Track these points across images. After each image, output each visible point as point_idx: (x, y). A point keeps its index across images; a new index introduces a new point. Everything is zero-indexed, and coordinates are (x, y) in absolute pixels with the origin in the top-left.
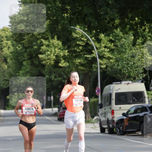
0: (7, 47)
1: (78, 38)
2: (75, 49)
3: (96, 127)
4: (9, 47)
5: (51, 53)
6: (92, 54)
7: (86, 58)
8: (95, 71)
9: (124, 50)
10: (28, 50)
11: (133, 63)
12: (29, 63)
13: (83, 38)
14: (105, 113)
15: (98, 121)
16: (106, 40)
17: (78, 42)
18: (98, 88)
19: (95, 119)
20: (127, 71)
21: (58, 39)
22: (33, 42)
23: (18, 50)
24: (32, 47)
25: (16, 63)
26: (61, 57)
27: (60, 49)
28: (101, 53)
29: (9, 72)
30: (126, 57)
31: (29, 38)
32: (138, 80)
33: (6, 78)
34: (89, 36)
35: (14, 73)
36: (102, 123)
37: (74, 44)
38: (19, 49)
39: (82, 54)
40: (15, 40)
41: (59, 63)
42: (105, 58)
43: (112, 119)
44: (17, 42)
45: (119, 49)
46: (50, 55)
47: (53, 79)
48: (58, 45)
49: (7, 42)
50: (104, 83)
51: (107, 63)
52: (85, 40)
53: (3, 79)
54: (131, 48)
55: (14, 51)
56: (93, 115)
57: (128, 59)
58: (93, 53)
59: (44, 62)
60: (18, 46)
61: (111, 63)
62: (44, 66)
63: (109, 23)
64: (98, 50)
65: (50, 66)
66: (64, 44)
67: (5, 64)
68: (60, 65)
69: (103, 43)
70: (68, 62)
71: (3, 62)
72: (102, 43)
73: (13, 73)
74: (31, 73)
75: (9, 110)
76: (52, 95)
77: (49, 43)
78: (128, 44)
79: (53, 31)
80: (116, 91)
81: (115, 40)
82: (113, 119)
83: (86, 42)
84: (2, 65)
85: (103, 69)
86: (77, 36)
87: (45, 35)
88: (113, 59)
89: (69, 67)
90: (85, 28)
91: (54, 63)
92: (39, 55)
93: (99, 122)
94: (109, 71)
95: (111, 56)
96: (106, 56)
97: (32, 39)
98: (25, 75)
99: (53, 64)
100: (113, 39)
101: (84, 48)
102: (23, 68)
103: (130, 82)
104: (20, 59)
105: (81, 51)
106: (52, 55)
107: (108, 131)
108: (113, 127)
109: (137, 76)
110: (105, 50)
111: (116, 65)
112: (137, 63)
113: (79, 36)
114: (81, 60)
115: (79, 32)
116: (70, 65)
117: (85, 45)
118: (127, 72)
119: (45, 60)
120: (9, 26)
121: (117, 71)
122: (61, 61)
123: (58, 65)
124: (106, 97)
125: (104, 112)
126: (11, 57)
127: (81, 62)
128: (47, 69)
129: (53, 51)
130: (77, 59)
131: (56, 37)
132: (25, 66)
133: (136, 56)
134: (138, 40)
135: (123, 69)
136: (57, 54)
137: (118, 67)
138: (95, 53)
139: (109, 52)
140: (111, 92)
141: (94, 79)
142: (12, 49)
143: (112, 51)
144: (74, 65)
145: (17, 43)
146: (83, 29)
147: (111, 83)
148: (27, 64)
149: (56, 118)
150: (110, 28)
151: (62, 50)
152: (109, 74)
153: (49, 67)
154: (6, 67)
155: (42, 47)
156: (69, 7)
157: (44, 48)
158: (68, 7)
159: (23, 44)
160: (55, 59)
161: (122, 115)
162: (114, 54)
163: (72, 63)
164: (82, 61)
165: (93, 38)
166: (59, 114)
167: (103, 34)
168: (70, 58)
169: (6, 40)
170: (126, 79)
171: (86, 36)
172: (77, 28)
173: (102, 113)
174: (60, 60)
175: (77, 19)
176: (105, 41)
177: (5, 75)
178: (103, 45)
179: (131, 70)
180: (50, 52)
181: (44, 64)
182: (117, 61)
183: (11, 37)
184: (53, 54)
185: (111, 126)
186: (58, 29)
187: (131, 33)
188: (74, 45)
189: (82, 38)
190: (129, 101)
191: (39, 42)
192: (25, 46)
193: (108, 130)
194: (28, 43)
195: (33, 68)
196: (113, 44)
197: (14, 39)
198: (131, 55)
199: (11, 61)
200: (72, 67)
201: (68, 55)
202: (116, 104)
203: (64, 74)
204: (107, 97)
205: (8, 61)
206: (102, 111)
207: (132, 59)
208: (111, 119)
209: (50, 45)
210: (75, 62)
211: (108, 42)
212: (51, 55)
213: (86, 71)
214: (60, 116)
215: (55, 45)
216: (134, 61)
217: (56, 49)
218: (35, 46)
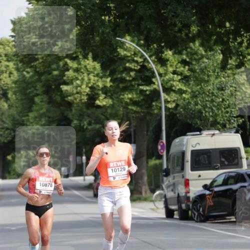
0: (8, 72)
1: (128, 56)
2: (122, 77)
3: (158, 208)
4: (11, 73)
5: (82, 83)
6: (152, 85)
7: (142, 91)
8: (157, 114)
9: (206, 78)
10: (43, 78)
11: (221, 100)
12: (45, 99)
13: (137, 57)
14: (174, 185)
15: (161, 198)
16: (175, 61)
17: (127, 65)
18: (162, 142)
19: (157, 195)
20: (211, 114)
21: (94, 59)
22: (53, 65)
23: (26, 77)
24: (50, 73)
25: (22, 99)
26: (99, 90)
27: (97, 75)
28: (167, 83)
29: (11, 115)
30: (210, 89)
31: (45, 58)
32: (230, 128)
33: (6, 125)
34: (147, 54)
35: (19, 116)
36: (169, 202)
37: (121, 67)
38: (28, 75)
39: (135, 84)
40: (21, 61)
41: (95, 100)
42: (174, 91)
43: (186, 196)
44: (24, 64)
45: (197, 76)
46: (80, 86)
47: (85, 127)
48: (95, 68)
49: (7, 63)
50: (172, 134)
51: (177, 100)
52: (140, 60)
54: (218, 75)
55: (19, 79)
56: (153, 187)
57: (213, 93)
58: (154, 83)
59: (70, 98)
60: (27, 70)
61: (185, 101)
62: (70, 104)
63: (180, 31)
64: (163, 78)
65: (80, 105)
66: (104, 67)
67: (4, 101)
68: (98, 102)
69: (171, 66)
70: (111, 98)
71: (1, 99)
72: (168, 66)
73: (17, 117)
74: (49, 117)
75: (10, 178)
76: (84, 155)
77: (79, 66)
78: (212, 68)
79: (85, 45)
80: (193, 146)
81: (191, 61)
82: (188, 195)
83: (141, 64)
85: (171, 110)
86: (126, 54)
88: (187, 93)
89: (112, 106)
90: (139, 40)
91: (87, 99)
92: (61, 87)
93: (164, 199)
94: (180, 113)
95: (184, 88)
96: (176, 88)
97: (49, 59)
98: (37, 119)
99: (86, 101)
100: (188, 60)
101: (138, 74)
102: (35, 108)
103: (217, 132)
104: (30, 93)
105: (134, 79)
106: (84, 86)
107: (179, 216)
108: (188, 208)
109: (228, 122)
110: (173, 77)
111: (192, 103)
112: (228, 100)
113: (129, 54)
114: (133, 94)
115: (130, 48)
116: (114, 103)
117: (140, 69)
118: (212, 116)
119: (71, 94)
120: (11, 37)
121: (193, 113)
122: (99, 96)
123: (94, 103)
124: (176, 157)
125: (172, 183)
126: (13, 90)
127: (134, 98)
128: (76, 109)
129: (86, 78)
130: (127, 93)
131: (90, 55)
132: (38, 104)
133: (227, 88)
134: (230, 61)
135: (205, 110)
136: (92, 84)
137: (197, 107)
138: (158, 83)
139: (181, 81)
140: (184, 149)
141: (155, 126)
142: (16, 75)
143: (185, 79)
144: (122, 102)
145: (25, 66)
146: (136, 41)
147: (184, 134)
148: (41, 102)
149: (90, 193)
150: (183, 40)
151: (101, 78)
152: (180, 118)
153: (78, 106)
154: (6, 106)
155: (67, 73)
156: (114, 5)
157: (70, 74)
158: (112, 5)
159: (35, 67)
160: (89, 93)
161: (202, 189)
162: (190, 84)
163: (117, 99)
164: (135, 96)
165: (153, 58)
166: (95, 185)
167: (170, 50)
168: (114, 91)
169: (5, 61)
170: (209, 127)
171: (142, 53)
172: (127, 40)
173: (169, 184)
174: (97, 94)
175: (126, 24)
176: (173, 63)
177: (4, 119)
178: (171, 69)
179: (218, 111)
180: (81, 80)
181: (70, 101)
182: (194, 96)
183: (14, 56)
184: (85, 84)
185: (184, 206)
186: (94, 42)
187: (218, 48)
188: (122, 70)
189: (135, 57)
190: (215, 165)
191: (61, 63)
192: (38, 70)
193: (179, 213)
194: (43, 65)
195: (52, 108)
196: (187, 67)
197: (19, 59)
198: (218, 86)
199: (14, 96)
200: (118, 106)
201: (111, 86)
202: (193, 169)
203: (104, 118)
204: (178, 157)
205: (9, 96)
206: (169, 181)
207: (220, 92)
208: (184, 194)
209: (81, 69)
210: (123, 98)
211: (179, 64)
212: (82, 87)
213: (142, 114)
214: (97, 189)
215: (89, 70)
216: (224, 97)
217: (91, 76)
218: (55, 70)
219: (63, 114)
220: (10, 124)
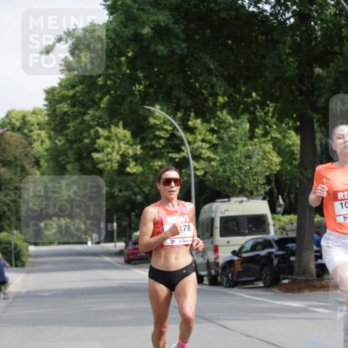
0: (40, 141)
2: (152, 144)
4: (43, 142)
5: (113, 151)
6: (181, 153)
7: (171, 159)
8: (187, 181)
9: (234, 146)
10: (75, 146)
12: (77, 167)
13: (166, 125)
16: (204, 129)
17: (157, 133)
21: (125, 127)
22: (84, 132)
23: (58, 146)
24: (81, 141)
25: (54, 167)
26: (129, 157)
27: (128, 143)
28: (196, 150)
31: (76, 126)
32: (257, 195)
34: (176, 122)
37: (151, 135)
38: (59, 143)
39: (165, 151)
40: (54, 129)
41: (125, 168)
42: (203, 159)
43: (215, 261)
44: (56, 132)
45: (226, 143)
46: (111, 154)
47: (116, 194)
48: (125, 136)
49: (39, 132)
50: (201, 201)
51: (206, 167)
52: (170, 128)
54: (245, 143)
55: (52, 147)
57: (240, 161)
58: (183, 151)
59: (101, 166)
60: (58, 138)
61: (213, 168)
62: (100, 172)
64: (192, 146)
66: (134, 135)
67: (36, 169)
68: (128, 170)
69: (200, 134)
70: (141, 165)
71: (33, 166)
72: (197, 134)
75: (43, 245)
76: (115, 221)
77: (110, 134)
78: (240, 136)
80: (221, 213)
81: (219, 130)
82: (217, 261)
83: (171, 132)
84: (32, 171)
85: (200, 178)
86: (156, 123)
87: (102, 120)
88: (216, 161)
89: (142, 174)
91: (118, 166)
92: (92, 154)
94: (209, 180)
95: (213, 156)
96: (204, 156)
97: (81, 127)
99: (117, 168)
100: (216, 128)
101: (168, 142)
103: (245, 199)
104: (61, 161)
105: (163, 147)
106: (114, 154)
108: (217, 274)
109: (255, 190)
110: (202, 145)
111: (221, 170)
113: (159, 123)
114: (163, 161)
115: (159, 116)
116: (144, 171)
117: (169, 137)
118: (240, 183)
119: (103, 162)
120: (43, 106)
121: (222, 180)
122: (129, 164)
123: (125, 170)
124: (205, 224)
126: (46, 158)
129: (117, 146)
130: (157, 160)
132: (70, 171)
133: (254, 156)
134: (256, 130)
135: (233, 177)
136: (123, 152)
137: (225, 174)
138: (187, 151)
139: (209, 149)
140: (213, 216)
142: (48, 143)
143: (214, 147)
144: (152, 170)
145: (57, 134)
146: (166, 110)
148: (73, 169)
149: (122, 259)
150: (211, 109)
151: (132, 145)
152: (209, 185)
153: (109, 173)
154: (38, 173)
155: (98, 141)
156: (143, 75)
157: (101, 141)
159: (67, 135)
160: (120, 160)
162: (218, 152)
163: (147, 167)
164: (164, 163)
166: (126, 252)
167: (199, 119)
168: (144, 158)
169: (38, 130)
170: (237, 194)
171: (171, 121)
172: (156, 109)
174: (128, 161)
175: (156, 94)
176: (202, 131)
178: (199, 137)
180: (111, 148)
181: (101, 168)
182: (223, 163)
183: (47, 124)
184: (116, 151)
185: (213, 272)
188: (151, 138)
189: (164, 125)
190: (243, 231)
191: (92, 132)
192: (69, 138)
193: (208, 279)
194: (74, 133)
196: (215, 135)
197: (51, 127)
198: (245, 154)
199: (46, 164)
200: (149, 173)
201: (141, 154)
202: (222, 235)
203: (134, 185)
204: (207, 224)
205: (42, 163)
208: (213, 260)
209: (111, 136)
210: (153, 166)
211: (208, 133)
214: (128, 255)
215: (120, 137)
216: (251, 165)
217: (122, 144)
218: (86, 138)
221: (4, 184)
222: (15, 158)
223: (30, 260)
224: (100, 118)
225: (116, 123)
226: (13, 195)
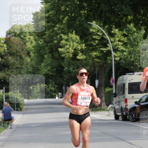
1: (94, 32)
2: (91, 43)
3: (110, 115)
4: (31, 42)
6: (107, 48)
7: (102, 51)
8: (110, 63)
9: (136, 43)
10: (49, 44)
12: (50, 56)
13: (99, 32)
14: (119, 102)
15: (112, 109)
16: (120, 34)
17: (94, 37)
18: (113, 79)
21: (76, 34)
22: (54, 37)
23: (40, 44)
24: (52, 42)
25: (37, 56)
26: (79, 51)
27: (78, 43)
28: (115, 46)
29: (32, 64)
30: (138, 50)
31: (50, 34)
33: (29, 70)
34: (104, 31)
35: (36, 65)
36: (116, 111)
37: (90, 38)
38: (41, 43)
39: (98, 47)
41: (77, 56)
42: (119, 51)
44: (39, 37)
46: (69, 49)
47: (71, 71)
48: (76, 39)
50: (118, 74)
51: (121, 56)
52: (101, 34)
53: (26, 71)
55: (36, 45)
56: (108, 103)
57: (140, 52)
59: (63, 55)
60: (40, 40)
61: (125, 56)
62: (63, 58)
64: (113, 44)
65: (69, 59)
66: (81, 38)
68: (78, 57)
70: (85, 55)
71: (27, 56)
72: (116, 37)
74: (52, 66)
77: (68, 38)
81: (128, 35)
82: (127, 107)
83: (101, 36)
84: (25, 59)
85: (117, 61)
87: (64, 30)
88: (126, 52)
89: (86, 59)
90: (100, 23)
91: (72, 56)
92: (59, 49)
94: (122, 63)
95: (124, 49)
96: (120, 49)
97: (52, 34)
98: (46, 67)
100: (126, 34)
101: (100, 42)
102: (45, 61)
103: (142, 73)
104: (42, 53)
105: (97, 45)
106: (71, 49)
108: (127, 114)
110: (119, 43)
115: (95, 27)
116: (87, 58)
117: (100, 39)
119: (64, 53)
121: (129, 62)
122: (79, 54)
123: (76, 58)
124: (120, 87)
126: (33, 51)
128: (66, 61)
129: (72, 44)
130: (94, 52)
132: (46, 59)
136: (75, 47)
138: (110, 47)
139: (123, 45)
140: (125, 82)
143: (125, 44)
144: (91, 57)
145: (39, 38)
148: (48, 57)
151: (80, 44)
152: (122, 66)
154: (29, 60)
155: (62, 42)
156: (86, 4)
157: (63, 42)
159: (44, 39)
160: (74, 52)
162: (127, 47)
163: (88, 55)
164: (98, 54)
167: (117, 29)
168: (87, 51)
169: (29, 36)
172: (93, 23)
173: (117, 101)
175: (94, 15)
176: (118, 35)
177: (28, 67)
178: (117, 39)
180: (69, 45)
182: (130, 53)
183: (34, 33)
184: (71, 47)
185: (124, 113)
186: (76, 25)
191: (58, 37)
192: (46, 40)
193: (122, 117)
194: (49, 37)
195: (54, 61)
196: (126, 38)
197: (36, 34)
199: (33, 54)
200: (89, 59)
201: (85, 48)
202: (129, 93)
203: (81, 65)
205: (31, 54)
208: (124, 107)
210: (91, 55)
211: (122, 36)
213: (102, 64)
215: (73, 40)
217: (75, 43)
218: (55, 40)
219: (59, 64)
220: (31, 70)
221: (11, 65)
222: (17, 51)
223: (25, 107)
224: (63, 29)
225: (71, 32)
226: (15, 71)
